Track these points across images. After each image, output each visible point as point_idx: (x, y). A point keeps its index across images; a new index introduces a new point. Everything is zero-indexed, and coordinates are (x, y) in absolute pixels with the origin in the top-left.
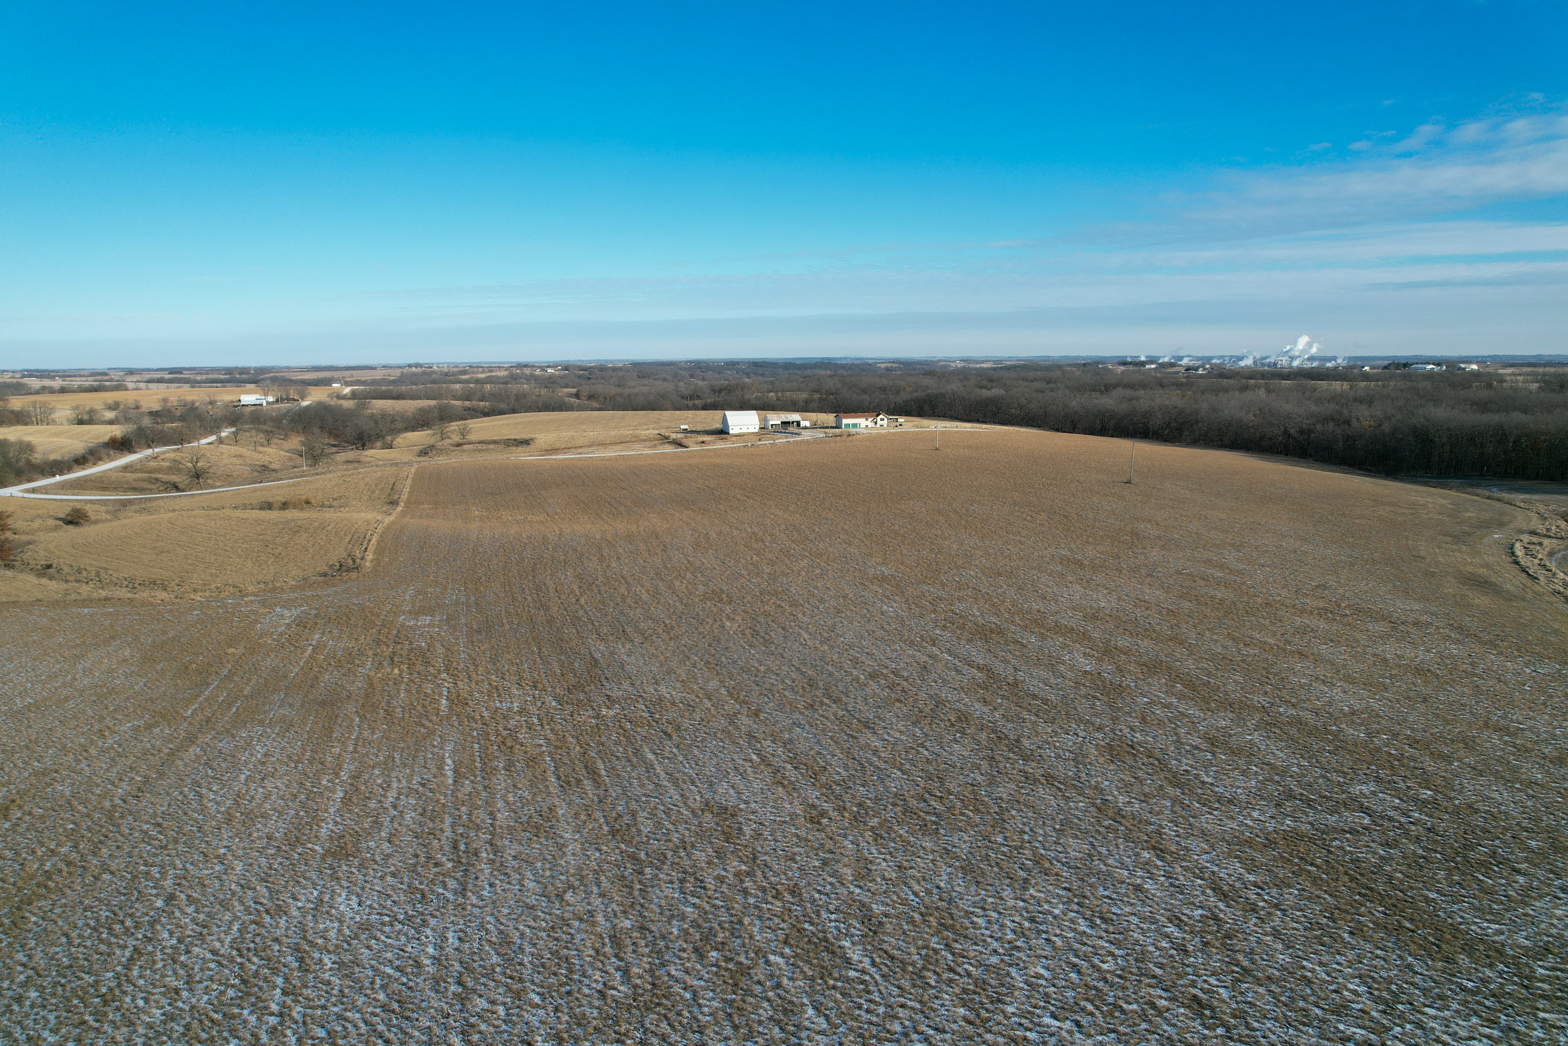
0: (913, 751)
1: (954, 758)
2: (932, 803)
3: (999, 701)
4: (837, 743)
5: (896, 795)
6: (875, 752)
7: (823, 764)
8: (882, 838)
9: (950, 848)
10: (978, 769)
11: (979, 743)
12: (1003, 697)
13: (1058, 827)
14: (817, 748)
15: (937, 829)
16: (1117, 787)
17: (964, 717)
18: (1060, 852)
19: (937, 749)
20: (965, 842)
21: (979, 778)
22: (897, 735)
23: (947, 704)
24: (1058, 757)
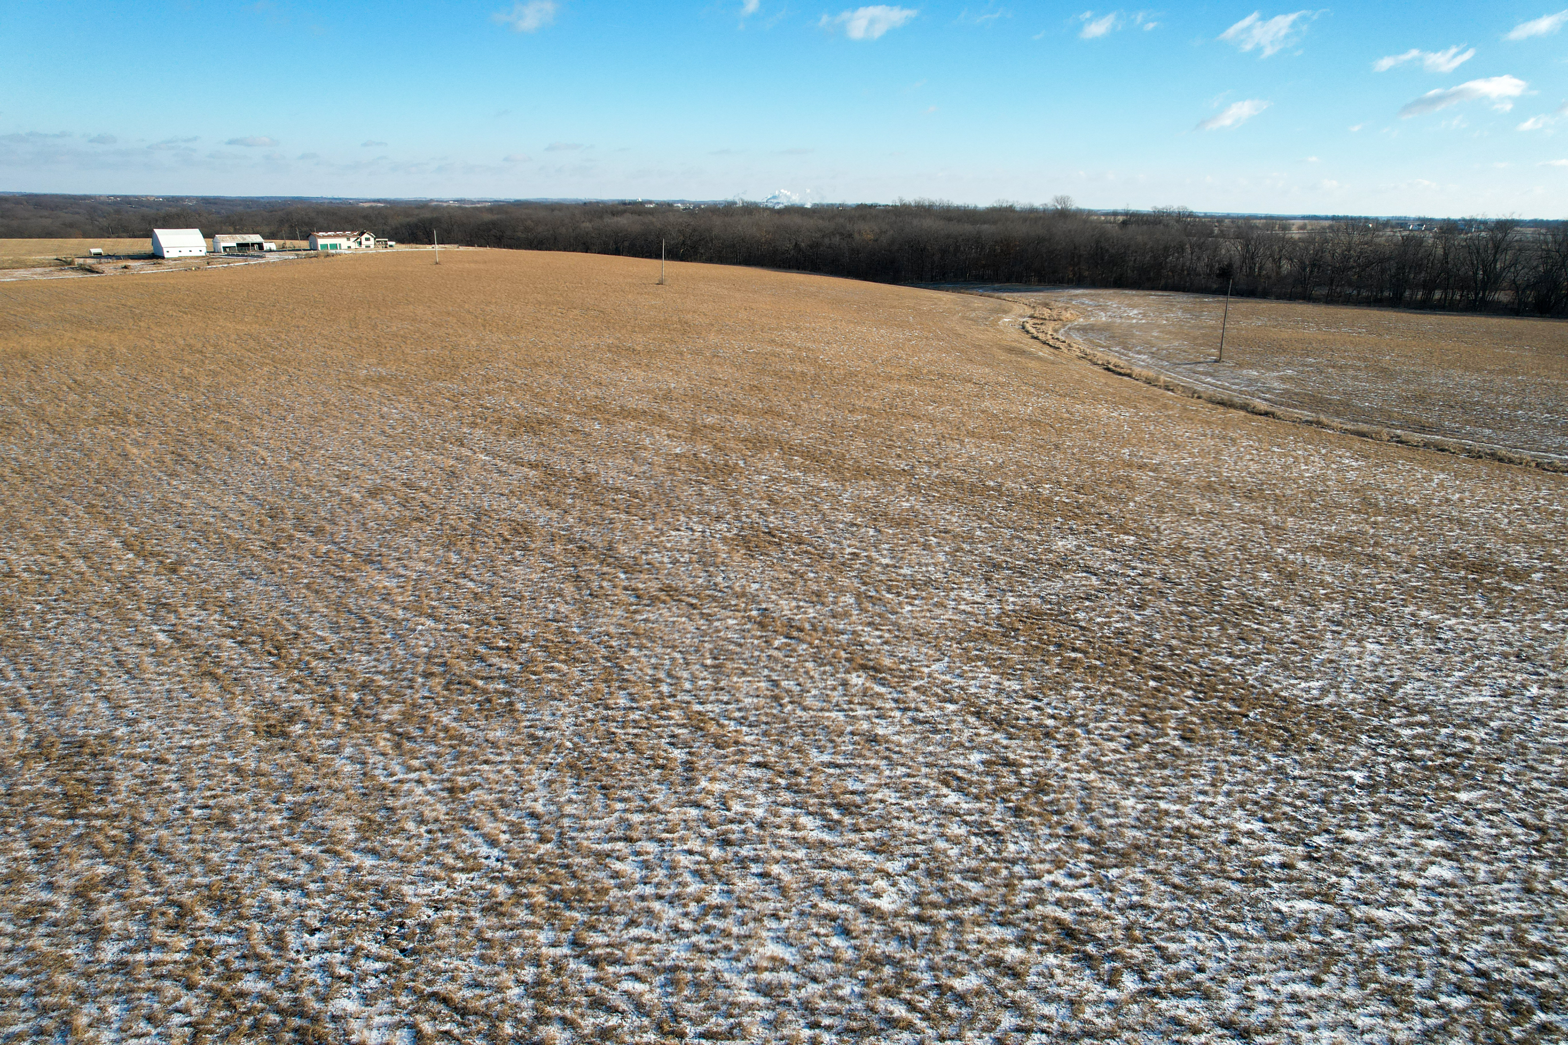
0: (449, 586)
1: (518, 586)
2: (495, 660)
3: (569, 501)
4: (317, 592)
5: (428, 658)
6: (386, 597)
7: (293, 629)
8: (410, 739)
9: (540, 733)
10: (560, 595)
11: (552, 559)
12: (574, 496)
13: (709, 662)
14: (282, 605)
15: (511, 704)
16: (772, 589)
17: (523, 529)
18: (727, 703)
19: (487, 577)
20: (563, 716)
21: (564, 609)
22: (421, 566)
23: (493, 515)
24: (675, 562)
